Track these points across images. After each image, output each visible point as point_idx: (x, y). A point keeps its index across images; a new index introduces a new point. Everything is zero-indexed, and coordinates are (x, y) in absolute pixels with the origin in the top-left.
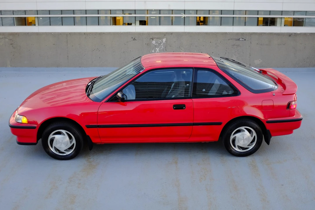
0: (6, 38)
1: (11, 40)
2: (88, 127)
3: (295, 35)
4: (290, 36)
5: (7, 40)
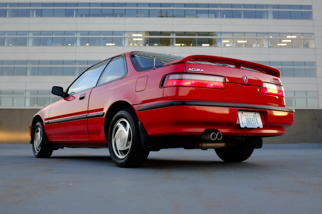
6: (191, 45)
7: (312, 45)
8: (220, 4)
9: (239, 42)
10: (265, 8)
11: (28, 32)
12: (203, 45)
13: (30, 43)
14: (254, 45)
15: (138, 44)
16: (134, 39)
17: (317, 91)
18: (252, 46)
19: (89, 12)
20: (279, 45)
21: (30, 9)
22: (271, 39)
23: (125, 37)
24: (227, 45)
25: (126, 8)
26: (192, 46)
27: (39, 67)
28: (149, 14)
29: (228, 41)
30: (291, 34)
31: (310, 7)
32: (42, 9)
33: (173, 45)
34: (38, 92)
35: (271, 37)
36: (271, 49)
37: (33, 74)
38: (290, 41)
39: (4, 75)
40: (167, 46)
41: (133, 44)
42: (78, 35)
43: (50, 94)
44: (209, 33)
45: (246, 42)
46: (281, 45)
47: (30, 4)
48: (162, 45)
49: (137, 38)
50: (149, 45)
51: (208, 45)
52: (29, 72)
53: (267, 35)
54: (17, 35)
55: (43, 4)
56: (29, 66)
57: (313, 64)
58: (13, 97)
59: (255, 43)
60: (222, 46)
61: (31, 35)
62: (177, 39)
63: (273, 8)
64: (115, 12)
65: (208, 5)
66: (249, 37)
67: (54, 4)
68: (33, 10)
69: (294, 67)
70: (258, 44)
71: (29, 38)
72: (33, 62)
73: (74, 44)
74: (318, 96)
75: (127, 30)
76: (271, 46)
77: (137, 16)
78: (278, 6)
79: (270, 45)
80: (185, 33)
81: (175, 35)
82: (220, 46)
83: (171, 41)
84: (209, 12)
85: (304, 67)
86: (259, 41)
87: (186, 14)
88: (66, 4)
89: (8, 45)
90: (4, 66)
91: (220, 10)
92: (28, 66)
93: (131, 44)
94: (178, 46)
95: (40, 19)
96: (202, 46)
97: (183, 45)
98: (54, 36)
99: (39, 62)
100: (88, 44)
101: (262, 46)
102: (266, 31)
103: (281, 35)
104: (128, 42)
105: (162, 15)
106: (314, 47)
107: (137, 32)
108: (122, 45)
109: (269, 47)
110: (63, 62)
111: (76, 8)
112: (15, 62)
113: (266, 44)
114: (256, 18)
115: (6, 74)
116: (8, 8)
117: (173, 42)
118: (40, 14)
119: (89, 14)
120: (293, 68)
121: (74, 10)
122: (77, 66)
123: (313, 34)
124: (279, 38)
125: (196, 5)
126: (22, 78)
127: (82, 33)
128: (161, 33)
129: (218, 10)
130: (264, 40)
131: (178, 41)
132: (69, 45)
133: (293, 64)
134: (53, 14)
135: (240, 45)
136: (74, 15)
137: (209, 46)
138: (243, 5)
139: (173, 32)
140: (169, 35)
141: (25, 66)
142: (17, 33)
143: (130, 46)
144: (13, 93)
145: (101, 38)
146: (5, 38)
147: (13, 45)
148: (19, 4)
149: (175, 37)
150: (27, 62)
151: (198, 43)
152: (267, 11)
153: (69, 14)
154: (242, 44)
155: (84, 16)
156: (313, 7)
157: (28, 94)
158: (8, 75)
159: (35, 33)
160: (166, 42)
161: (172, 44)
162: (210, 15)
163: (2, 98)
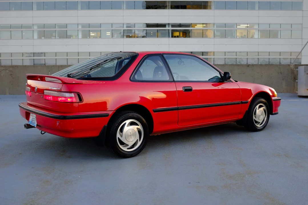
0: (7, 70)
1: (10, 71)
3: (252, 66)
4: (248, 66)
5: (8, 71)
17: (302, 24)
27: (44, 2)
34: (44, 26)
37: (39, 9)
43: (55, 28)
52: (35, 7)
58: (22, 31)
74: (302, 28)
90: (11, 1)
115: (13, 9)
120: (281, 2)
126: (29, 13)
144: (22, 27)
157: (35, 27)
158: (15, 10)
163: (12, 32)
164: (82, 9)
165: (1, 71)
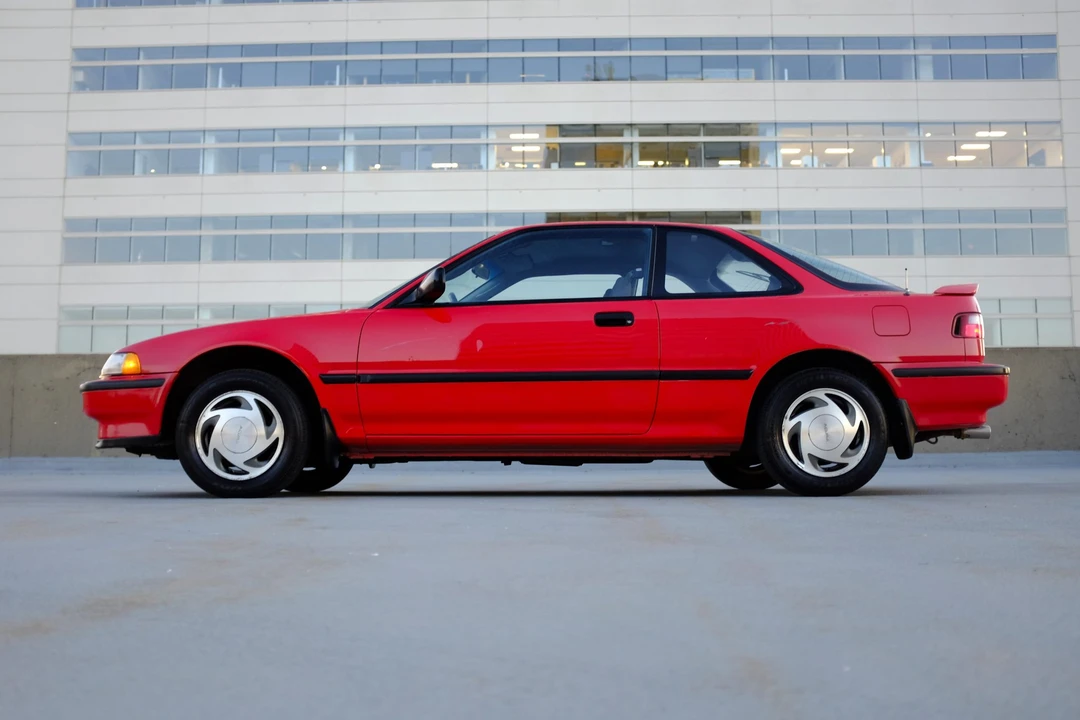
2: (328, 380)
6: (687, 163)
7: (1055, 158)
8: (772, 38)
9: (829, 151)
10: (909, 48)
11: (202, 134)
12: (721, 162)
13: (210, 164)
14: (877, 162)
15: (527, 164)
16: (515, 149)
17: (1071, 299)
18: (871, 163)
19: (381, 70)
20: (951, 158)
21: (207, 64)
22: (928, 141)
23: (490, 142)
24: (793, 162)
25: (490, 55)
26: (689, 166)
27: (236, 236)
28: (558, 72)
29: (797, 151)
30: (990, 125)
31: (1050, 40)
32: (242, 64)
33: (632, 166)
34: (233, 310)
35: (928, 135)
36: (927, 172)
37: (219, 256)
38: (986, 146)
39: (136, 260)
40: (612, 166)
41: (512, 164)
42: (350, 140)
44: (739, 124)
45: (851, 151)
46: (960, 158)
47: (207, 50)
48: (598, 164)
49: (524, 145)
50: (560, 167)
51: (738, 162)
52: (207, 251)
53: (916, 131)
54: (169, 142)
55: (245, 49)
56: (207, 232)
57: (1059, 215)
58: (162, 326)
59: (881, 154)
60: (780, 165)
61: (210, 142)
62: (643, 146)
63: (934, 47)
64: (457, 68)
65: (737, 42)
66: (858, 137)
67: (276, 49)
68: (216, 66)
69: (998, 226)
70: (888, 158)
71: (204, 149)
72: (218, 221)
73: (337, 166)
74: (1072, 312)
75: (492, 121)
76: (930, 162)
77: (523, 80)
78: (950, 41)
79: (926, 159)
80: (667, 129)
81: (636, 133)
82: (773, 165)
83: (626, 152)
84: (738, 63)
85: (1029, 226)
86: (889, 148)
87: (669, 70)
88: (312, 48)
89: (145, 172)
90: (133, 234)
91: (773, 56)
92: (203, 233)
93: (507, 165)
94: (647, 166)
95: (237, 94)
96: (718, 165)
97: (660, 163)
98: (277, 144)
99: (236, 221)
100: (378, 166)
101: (900, 164)
102: (914, 118)
103: (957, 130)
104: (498, 158)
105: (598, 73)
106: (1061, 165)
107: (524, 128)
108: (480, 167)
109: (921, 165)
110: (306, 220)
111: (343, 58)
112: (165, 222)
113: (911, 160)
114: (881, 78)
115: (139, 257)
116: (142, 62)
117: (631, 155)
118: (236, 77)
119: (381, 76)
120: (996, 230)
121: (334, 63)
122: (348, 230)
123: (1059, 122)
124: (953, 137)
125: (702, 42)
126: (189, 269)
127: (361, 132)
128: (595, 129)
129: (768, 57)
130: (907, 144)
131: (647, 152)
132: (324, 168)
133: (996, 215)
134: (276, 77)
135: (832, 163)
136: (335, 79)
137: (741, 165)
138: (843, 38)
139: (631, 125)
140: (621, 135)
141: (197, 233)
142: (169, 135)
143: (503, 170)
144: (162, 313)
145: (416, 145)
146: (134, 151)
147: (158, 172)
148: (173, 51)
149: (637, 139)
150: (200, 222)
151: (706, 158)
152: (915, 56)
153: (320, 75)
154: (840, 157)
155: (365, 81)
156: (1060, 41)
157: (206, 315)
158: (147, 259)
159: (222, 134)
160: (609, 157)
161: (630, 162)
162: (740, 70)
163: (131, 328)
164: (355, 257)
165: (79, 374)
